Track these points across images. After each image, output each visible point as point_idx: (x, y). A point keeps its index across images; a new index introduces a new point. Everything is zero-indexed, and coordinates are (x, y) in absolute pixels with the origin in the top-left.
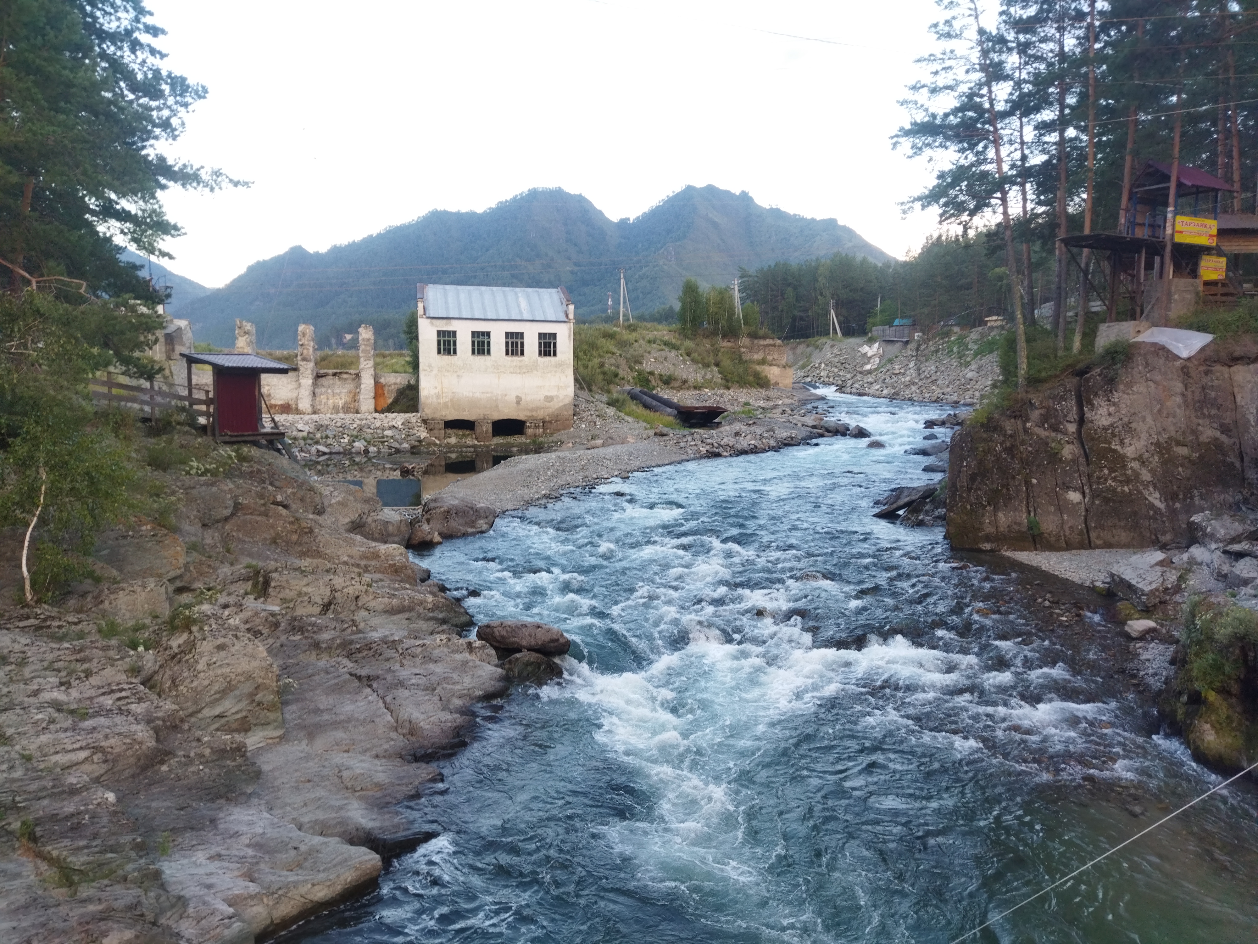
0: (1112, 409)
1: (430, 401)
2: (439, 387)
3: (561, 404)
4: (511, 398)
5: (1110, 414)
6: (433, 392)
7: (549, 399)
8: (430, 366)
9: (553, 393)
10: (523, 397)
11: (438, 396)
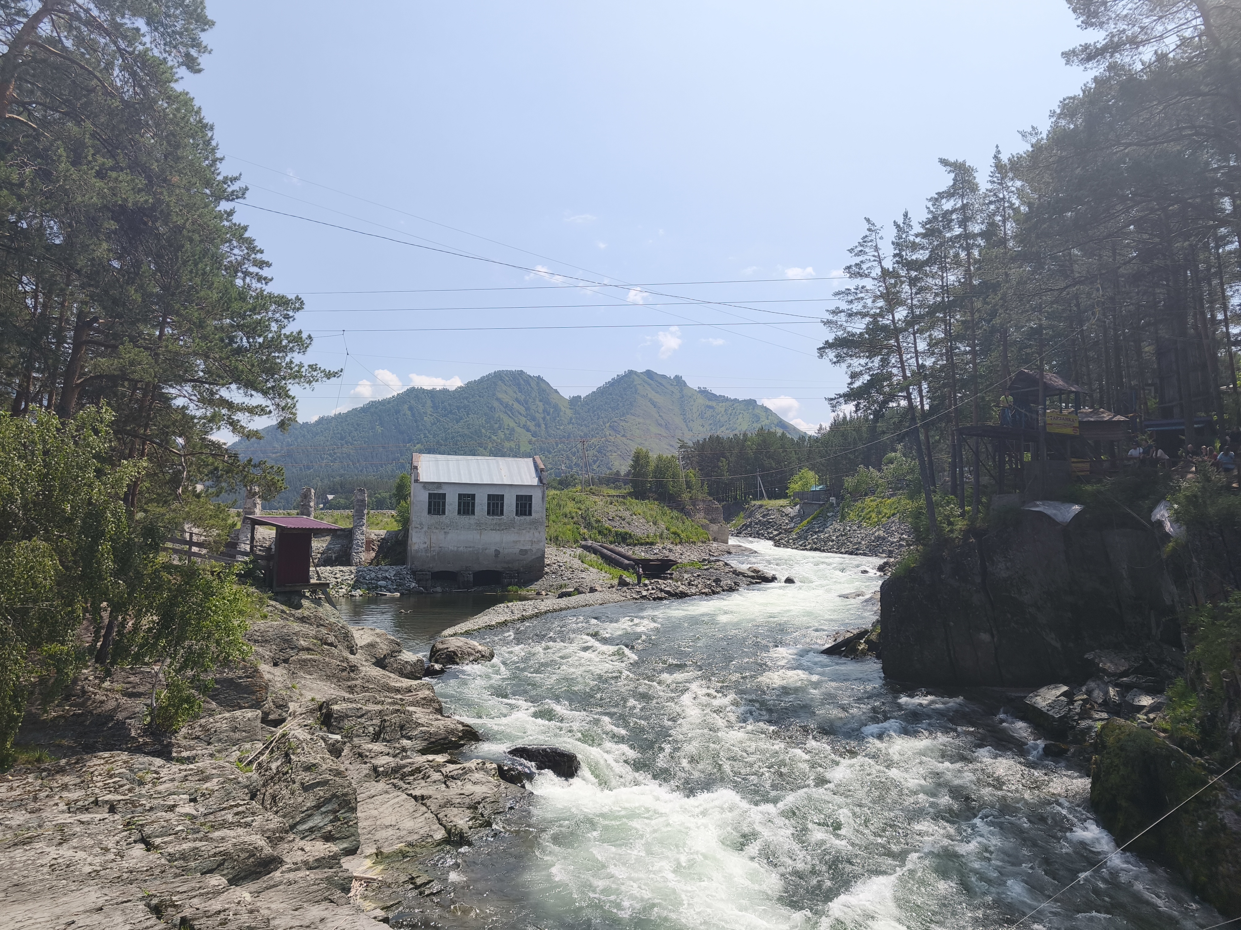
0: (1009, 564)
1: (420, 554)
2: (428, 543)
3: (534, 557)
4: (491, 551)
5: (1007, 568)
6: (423, 546)
7: (523, 552)
8: (421, 524)
9: (527, 547)
10: (501, 550)
11: (426, 550)
